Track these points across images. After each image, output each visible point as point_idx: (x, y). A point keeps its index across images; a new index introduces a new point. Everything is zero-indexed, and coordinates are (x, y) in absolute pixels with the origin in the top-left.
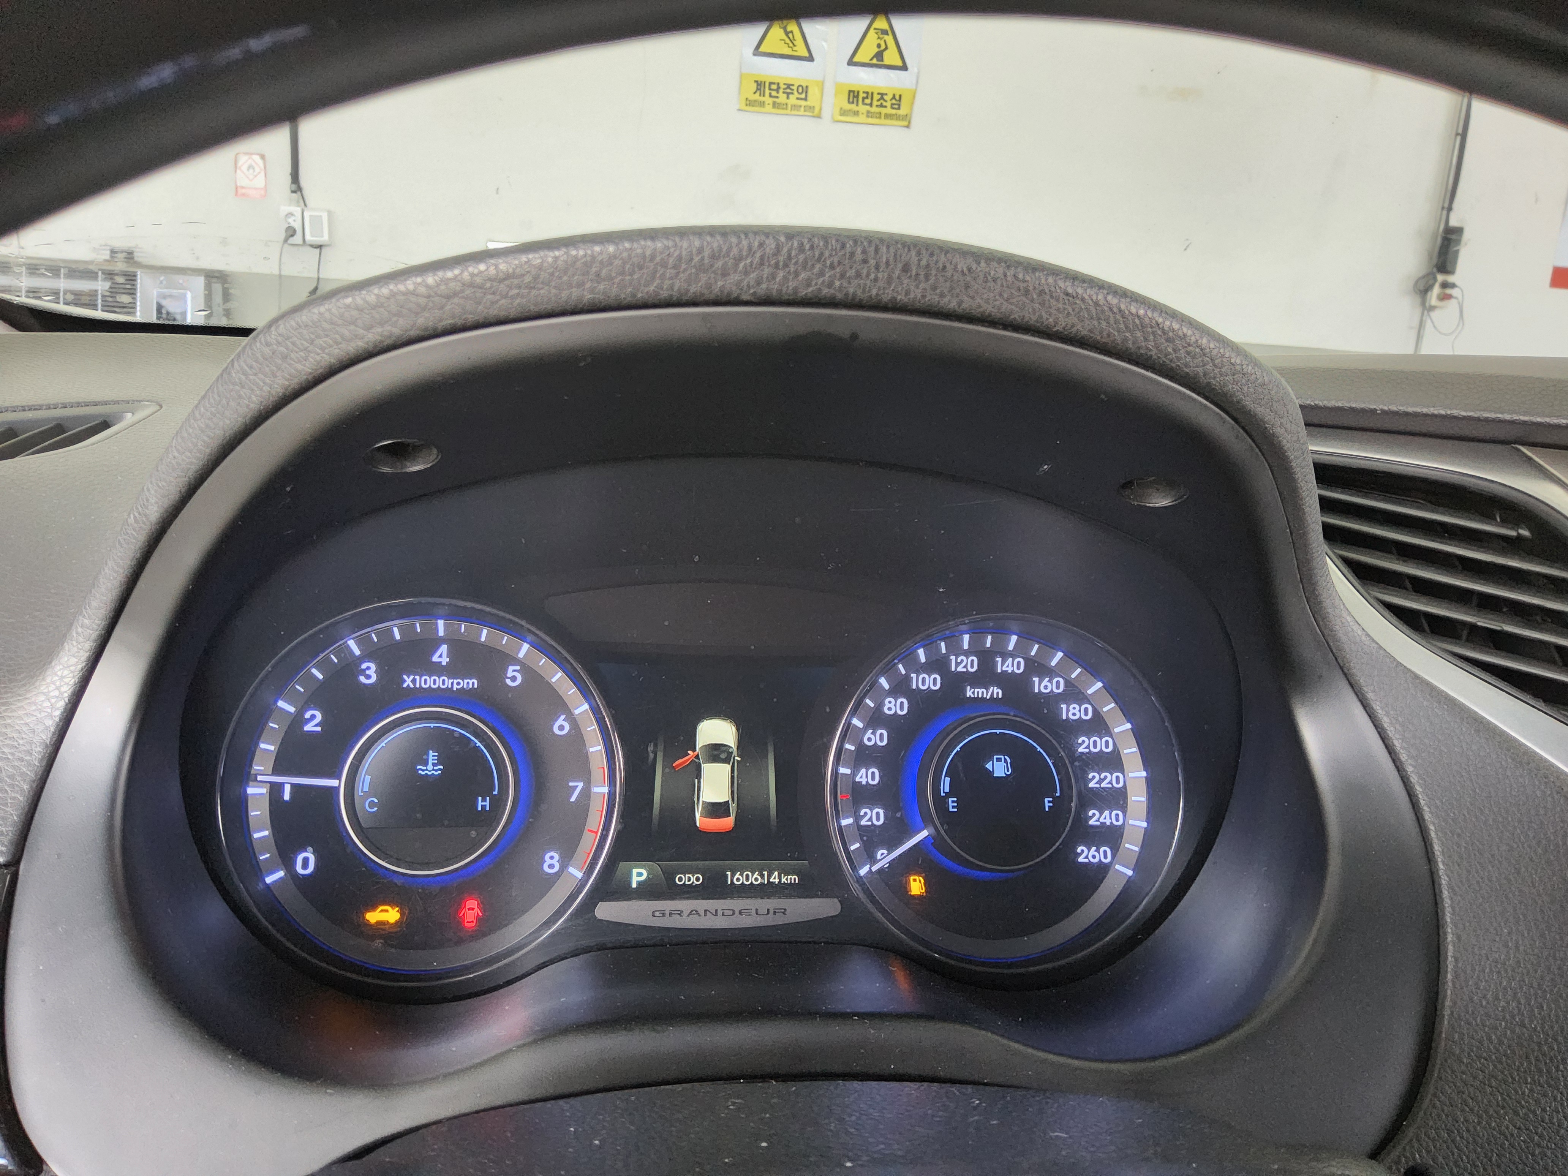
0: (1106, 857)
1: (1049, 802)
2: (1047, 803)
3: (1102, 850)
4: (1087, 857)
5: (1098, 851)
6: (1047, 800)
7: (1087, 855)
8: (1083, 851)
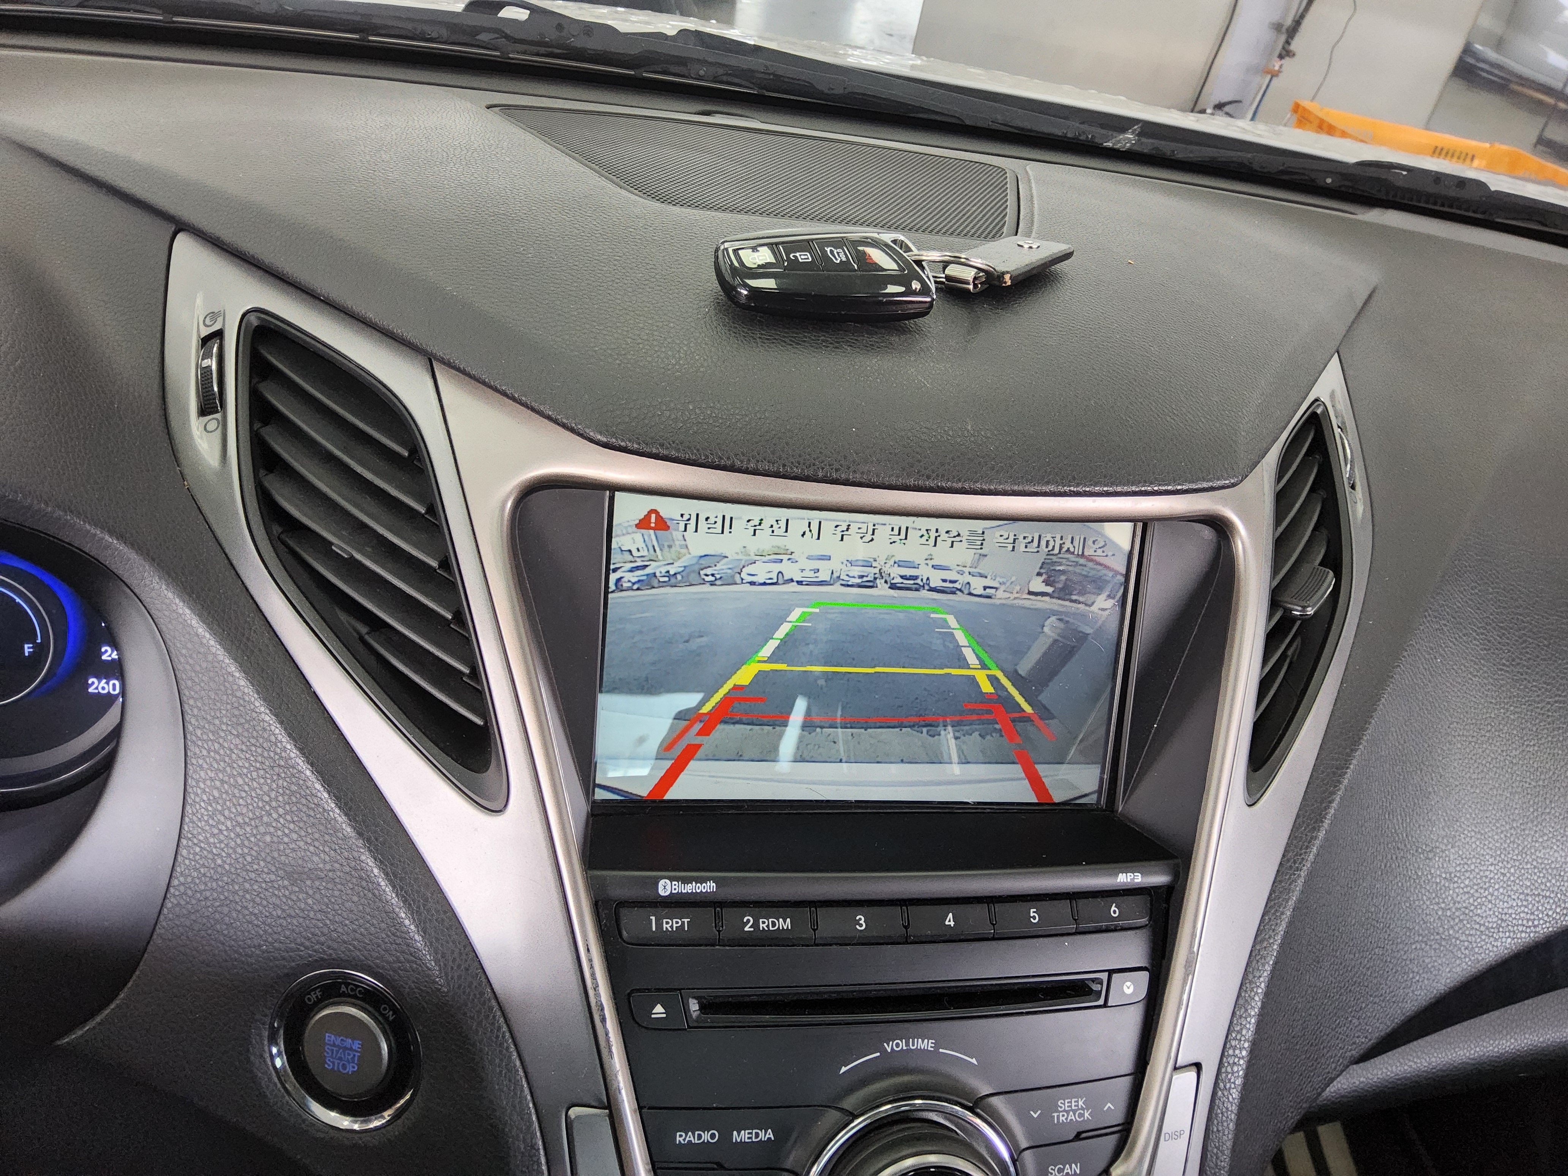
0: (114, 689)
1: (29, 648)
2: (28, 649)
3: (111, 683)
4: (97, 688)
5: (107, 683)
6: (26, 646)
7: (98, 686)
8: (93, 683)
